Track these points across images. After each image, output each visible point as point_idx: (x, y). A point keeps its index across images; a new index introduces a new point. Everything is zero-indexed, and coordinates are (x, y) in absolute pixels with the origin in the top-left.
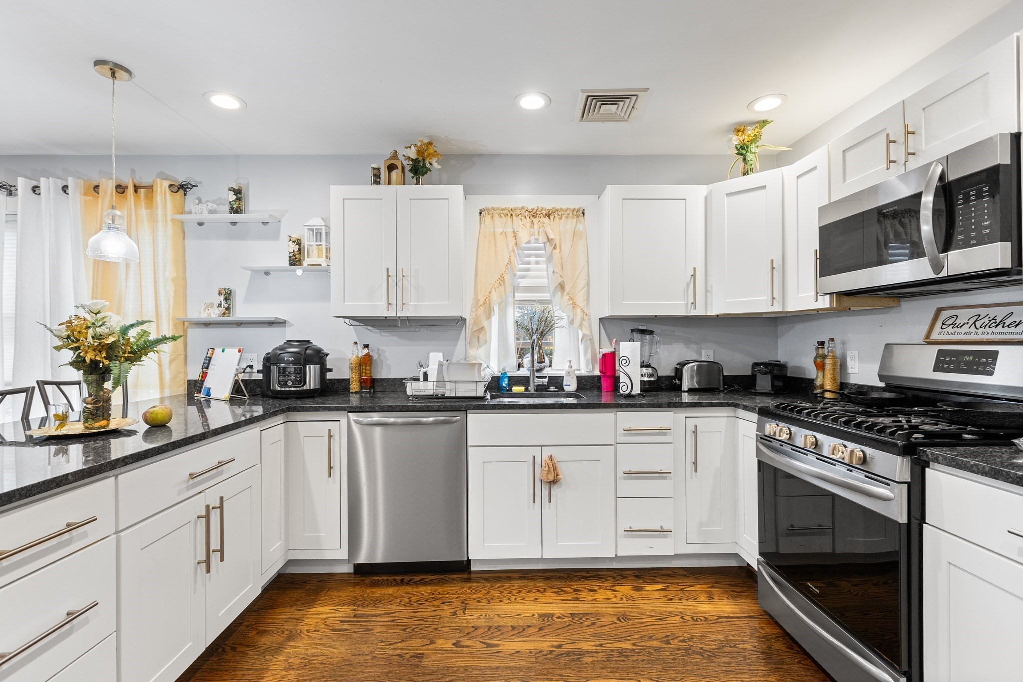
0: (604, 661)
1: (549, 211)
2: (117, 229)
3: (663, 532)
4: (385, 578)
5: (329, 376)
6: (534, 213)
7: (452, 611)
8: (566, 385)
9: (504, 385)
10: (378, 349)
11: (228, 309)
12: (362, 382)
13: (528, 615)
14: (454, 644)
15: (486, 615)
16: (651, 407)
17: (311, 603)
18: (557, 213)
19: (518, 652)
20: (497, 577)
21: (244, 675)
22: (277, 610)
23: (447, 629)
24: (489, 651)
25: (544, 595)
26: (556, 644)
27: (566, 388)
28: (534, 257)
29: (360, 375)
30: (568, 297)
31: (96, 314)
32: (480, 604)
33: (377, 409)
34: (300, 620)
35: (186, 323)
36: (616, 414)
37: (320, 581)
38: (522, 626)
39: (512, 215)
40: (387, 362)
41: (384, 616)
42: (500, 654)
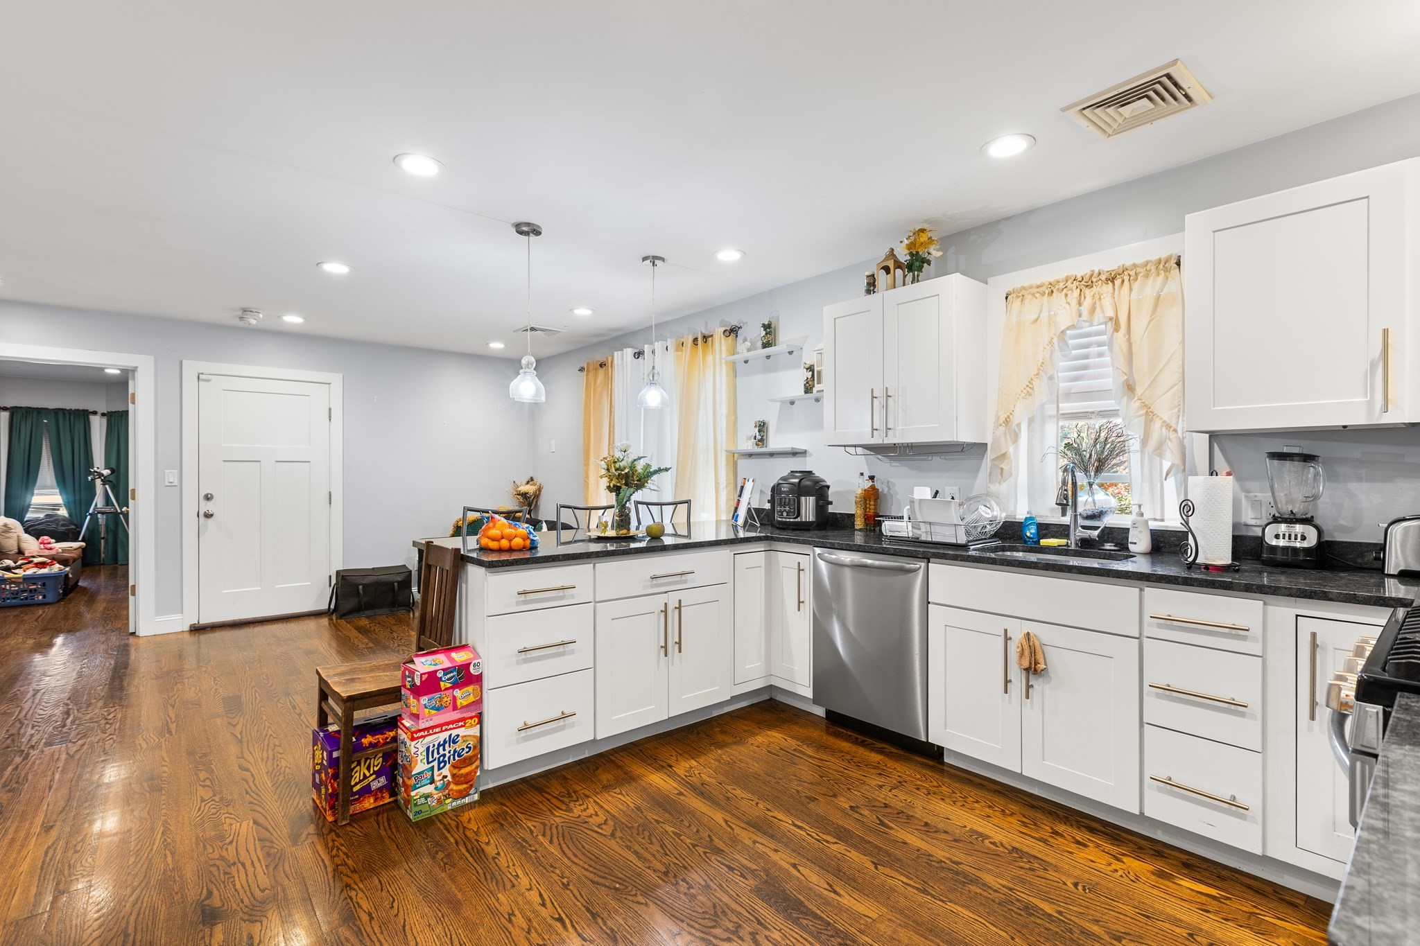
0: (994, 901)
1: (1111, 274)
2: (655, 384)
3: (1233, 806)
4: (849, 733)
5: (831, 509)
6: (1087, 282)
7: (880, 783)
8: (1131, 543)
9: (1028, 534)
10: (888, 482)
11: (762, 440)
12: (867, 518)
13: (958, 824)
14: (851, 807)
15: (910, 802)
16: (1206, 587)
17: (771, 726)
18: (1125, 273)
19: (905, 843)
20: (967, 779)
21: (690, 751)
22: (746, 722)
23: (859, 794)
24: (876, 828)
25: (1003, 818)
26: (955, 859)
27: (1131, 547)
28: (1096, 345)
29: (865, 509)
30: (1138, 404)
31: (625, 452)
32: (917, 792)
33: (836, 546)
34: (754, 734)
35: (735, 455)
36: (1141, 590)
37: (795, 715)
38: (937, 828)
39: (1052, 292)
40: (898, 497)
41: (817, 760)
42: (885, 835)
